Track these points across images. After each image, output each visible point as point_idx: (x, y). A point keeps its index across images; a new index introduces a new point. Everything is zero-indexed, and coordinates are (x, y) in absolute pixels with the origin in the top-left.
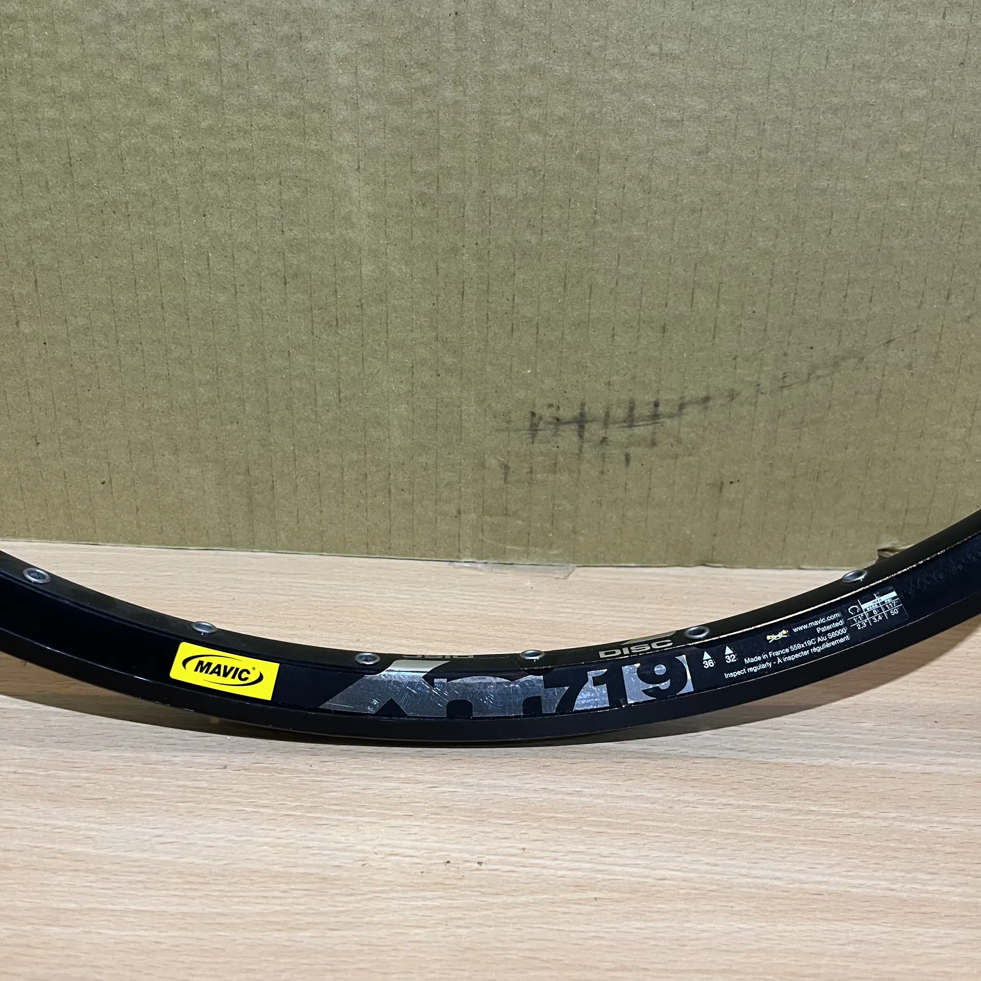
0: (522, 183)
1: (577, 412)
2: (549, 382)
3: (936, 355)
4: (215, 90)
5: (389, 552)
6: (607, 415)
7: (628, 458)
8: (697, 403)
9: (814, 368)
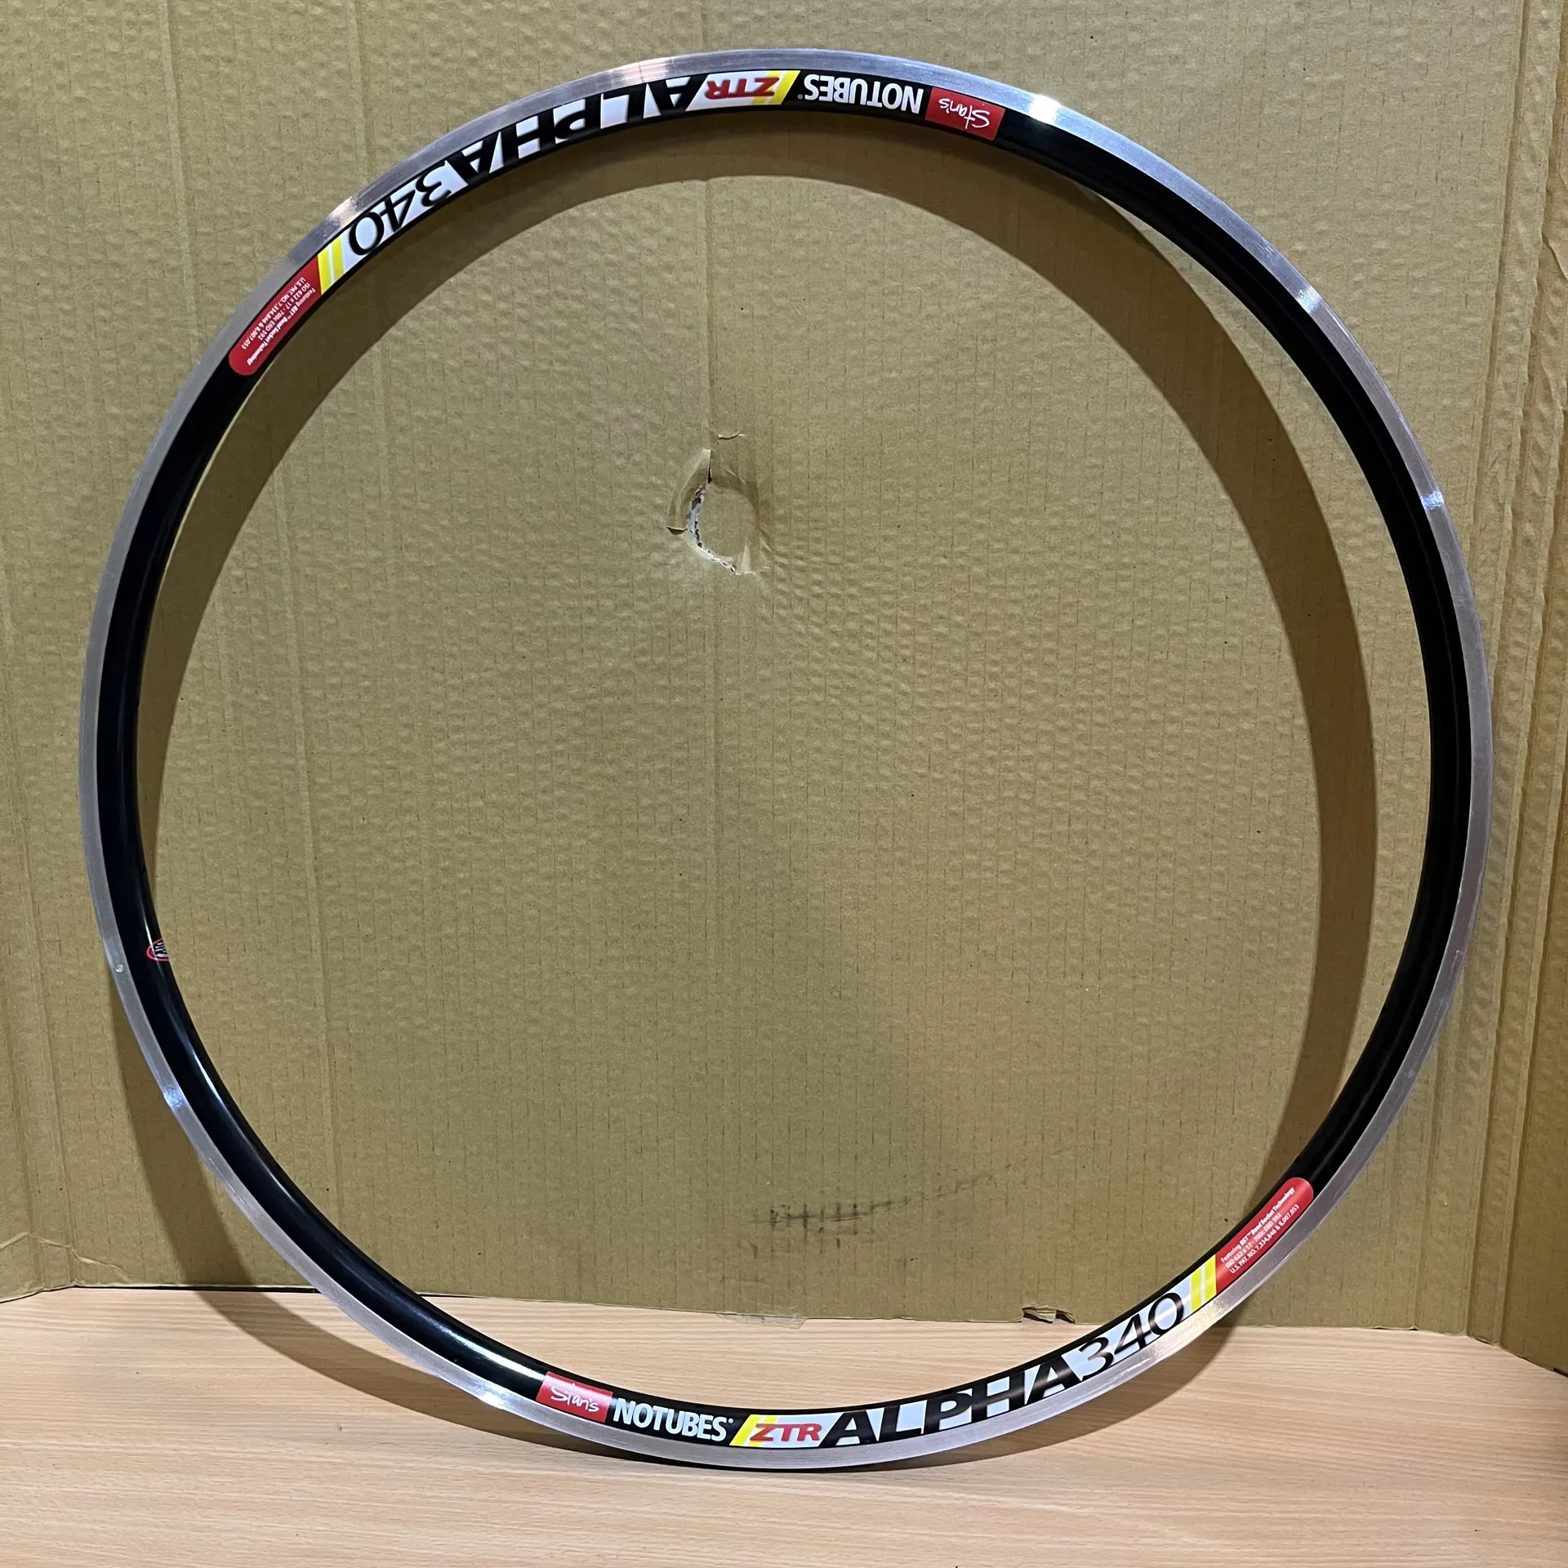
0: (759, 1069)
1: (801, 1211)
2: (781, 1191)
3: (1042, 1175)
4: (570, 1014)
5: (674, 1306)
6: (822, 1213)
7: (838, 1241)
8: (883, 1205)
9: (959, 1184)
